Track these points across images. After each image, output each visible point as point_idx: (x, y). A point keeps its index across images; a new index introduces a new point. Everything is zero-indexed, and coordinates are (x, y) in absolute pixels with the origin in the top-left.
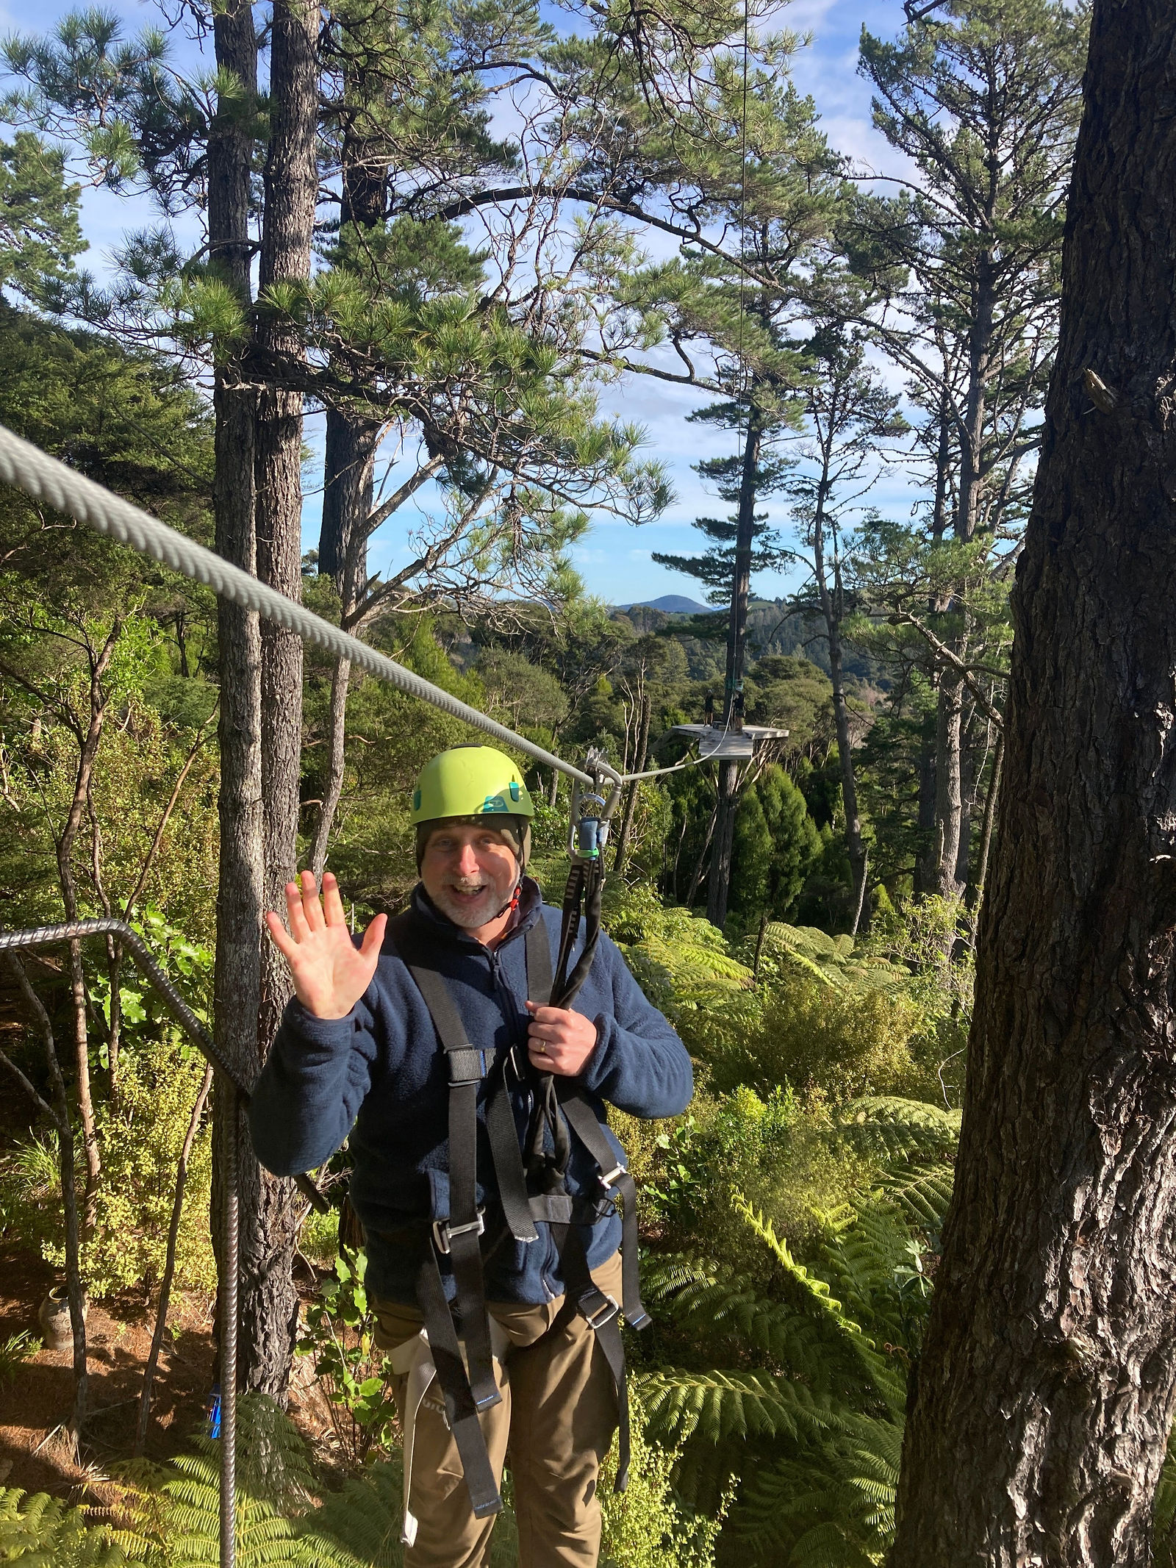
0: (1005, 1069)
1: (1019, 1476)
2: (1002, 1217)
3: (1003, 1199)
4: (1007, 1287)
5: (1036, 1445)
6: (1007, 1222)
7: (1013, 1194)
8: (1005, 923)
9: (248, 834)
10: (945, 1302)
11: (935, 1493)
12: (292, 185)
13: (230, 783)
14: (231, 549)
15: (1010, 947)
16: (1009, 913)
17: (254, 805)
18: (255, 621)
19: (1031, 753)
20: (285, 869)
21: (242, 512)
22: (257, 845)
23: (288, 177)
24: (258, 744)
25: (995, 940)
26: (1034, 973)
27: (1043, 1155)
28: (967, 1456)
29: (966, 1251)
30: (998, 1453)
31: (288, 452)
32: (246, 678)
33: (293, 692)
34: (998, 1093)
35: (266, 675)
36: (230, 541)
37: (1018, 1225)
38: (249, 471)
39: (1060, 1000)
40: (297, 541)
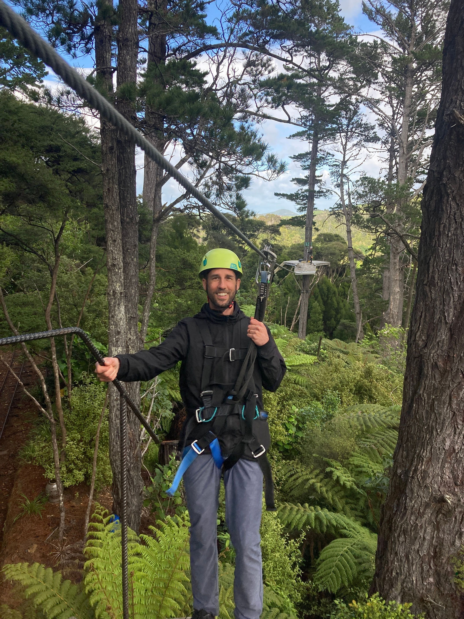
4: (419, 475)
5: (431, 536)
8: (418, 334)
9: (119, 304)
10: (395, 481)
11: (391, 554)
12: (129, 43)
13: (111, 285)
14: (109, 192)
15: (421, 343)
16: (420, 330)
17: (121, 293)
18: (119, 221)
19: (429, 266)
20: (134, 318)
21: (113, 177)
22: (122, 309)
23: (127, 40)
24: (122, 269)
25: (415, 340)
26: (430, 353)
27: (434, 424)
28: (404, 540)
29: (403, 462)
30: (416, 538)
31: (130, 153)
32: (116, 243)
33: (135, 248)
34: (416, 401)
35: (124, 242)
36: (109, 189)
37: (424, 452)
38: (115, 160)
39: (440, 364)
40: (135, 187)
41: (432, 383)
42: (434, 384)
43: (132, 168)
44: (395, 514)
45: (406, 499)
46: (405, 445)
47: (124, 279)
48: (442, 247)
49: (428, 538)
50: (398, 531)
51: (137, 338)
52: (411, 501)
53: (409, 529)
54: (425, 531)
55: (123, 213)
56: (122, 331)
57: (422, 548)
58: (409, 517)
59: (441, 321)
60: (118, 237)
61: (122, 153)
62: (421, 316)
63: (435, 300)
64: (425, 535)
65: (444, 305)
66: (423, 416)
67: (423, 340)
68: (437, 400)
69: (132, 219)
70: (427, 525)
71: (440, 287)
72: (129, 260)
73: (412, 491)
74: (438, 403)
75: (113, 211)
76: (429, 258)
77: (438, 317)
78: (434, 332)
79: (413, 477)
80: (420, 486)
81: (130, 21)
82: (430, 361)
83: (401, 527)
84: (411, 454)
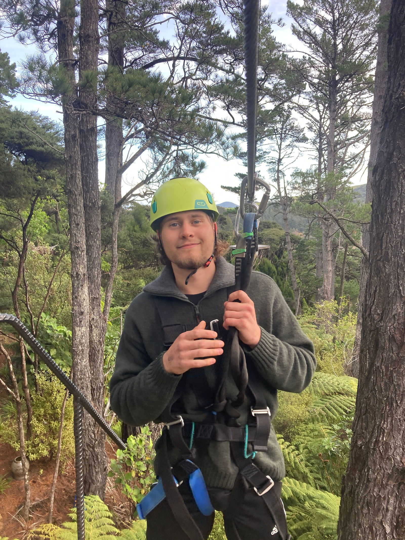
0: (376, 363)
4: (381, 448)
5: (394, 506)
8: (373, 307)
9: (82, 286)
10: (355, 453)
11: (355, 525)
12: (90, 39)
13: (75, 267)
14: (72, 178)
15: (376, 317)
16: (375, 304)
17: (84, 275)
18: (82, 205)
19: (382, 242)
20: (97, 298)
21: (75, 163)
22: (86, 290)
23: (88, 36)
24: (85, 252)
25: (370, 314)
26: (386, 327)
27: (393, 396)
28: (368, 512)
29: (363, 433)
30: (379, 510)
31: (93, 141)
32: (79, 227)
33: (97, 232)
34: (374, 373)
35: (87, 225)
36: (71, 175)
37: (384, 423)
38: (77, 148)
39: (398, 337)
40: (97, 174)
41: (389, 355)
42: (392, 356)
43: (94, 156)
44: (357, 486)
45: (368, 471)
46: (364, 417)
47: (88, 261)
48: (395, 224)
49: (391, 508)
50: (361, 503)
51: (100, 317)
52: (374, 473)
53: (373, 501)
54: (388, 502)
55: (86, 197)
56: (86, 312)
57: (385, 519)
58: (372, 489)
59: (396, 295)
60: (82, 221)
61: (85, 142)
62: (375, 291)
63: (390, 275)
64: (389, 506)
65: (398, 279)
66: (381, 388)
67: (378, 314)
68: (395, 372)
69: (94, 204)
70: (390, 497)
71: (394, 263)
72: (91, 243)
73: (374, 462)
74: (397, 375)
75: (76, 196)
76: (381, 234)
77: (393, 291)
78: (389, 305)
79: (374, 449)
80: (381, 457)
81: (91, 19)
82: (387, 334)
83: (364, 499)
84: (371, 425)
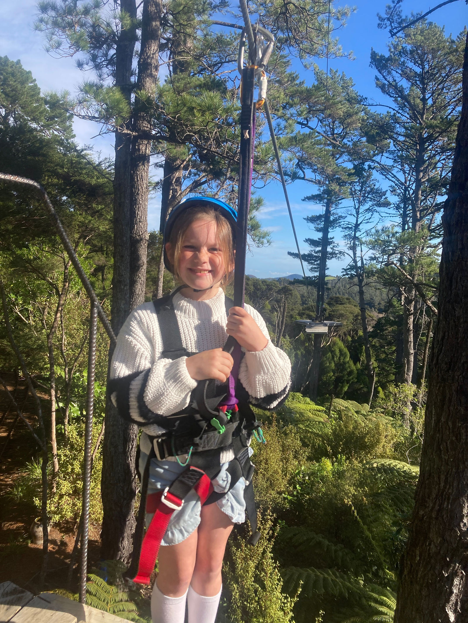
0: (442, 419)
1: (451, 603)
2: (442, 484)
3: (443, 477)
4: (445, 516)
5: (459, 588)
6: (445, 487)
7: (447, 474)
8: (441, 356)
12: (149, 67)
15: (444, 366)
18: (128, 236)
24: (128, 287)
25: (437, 364)
27: (460, 456)
28: (428, 593)
29: (426, 501)
32: (124, 259)
34: (439, 430)
37: (449, 488)
42: (460, 410)
43: (145, 185)
44: (417, 564)
57: (448, 604)
60: (127, 253)
62: (443, 337)
63: (459, 318)
66: (447, 447)
67: (446, 363)
68: (463, 428)
69: (141, 237)
72: (135, 278)
74: (465, 432)
